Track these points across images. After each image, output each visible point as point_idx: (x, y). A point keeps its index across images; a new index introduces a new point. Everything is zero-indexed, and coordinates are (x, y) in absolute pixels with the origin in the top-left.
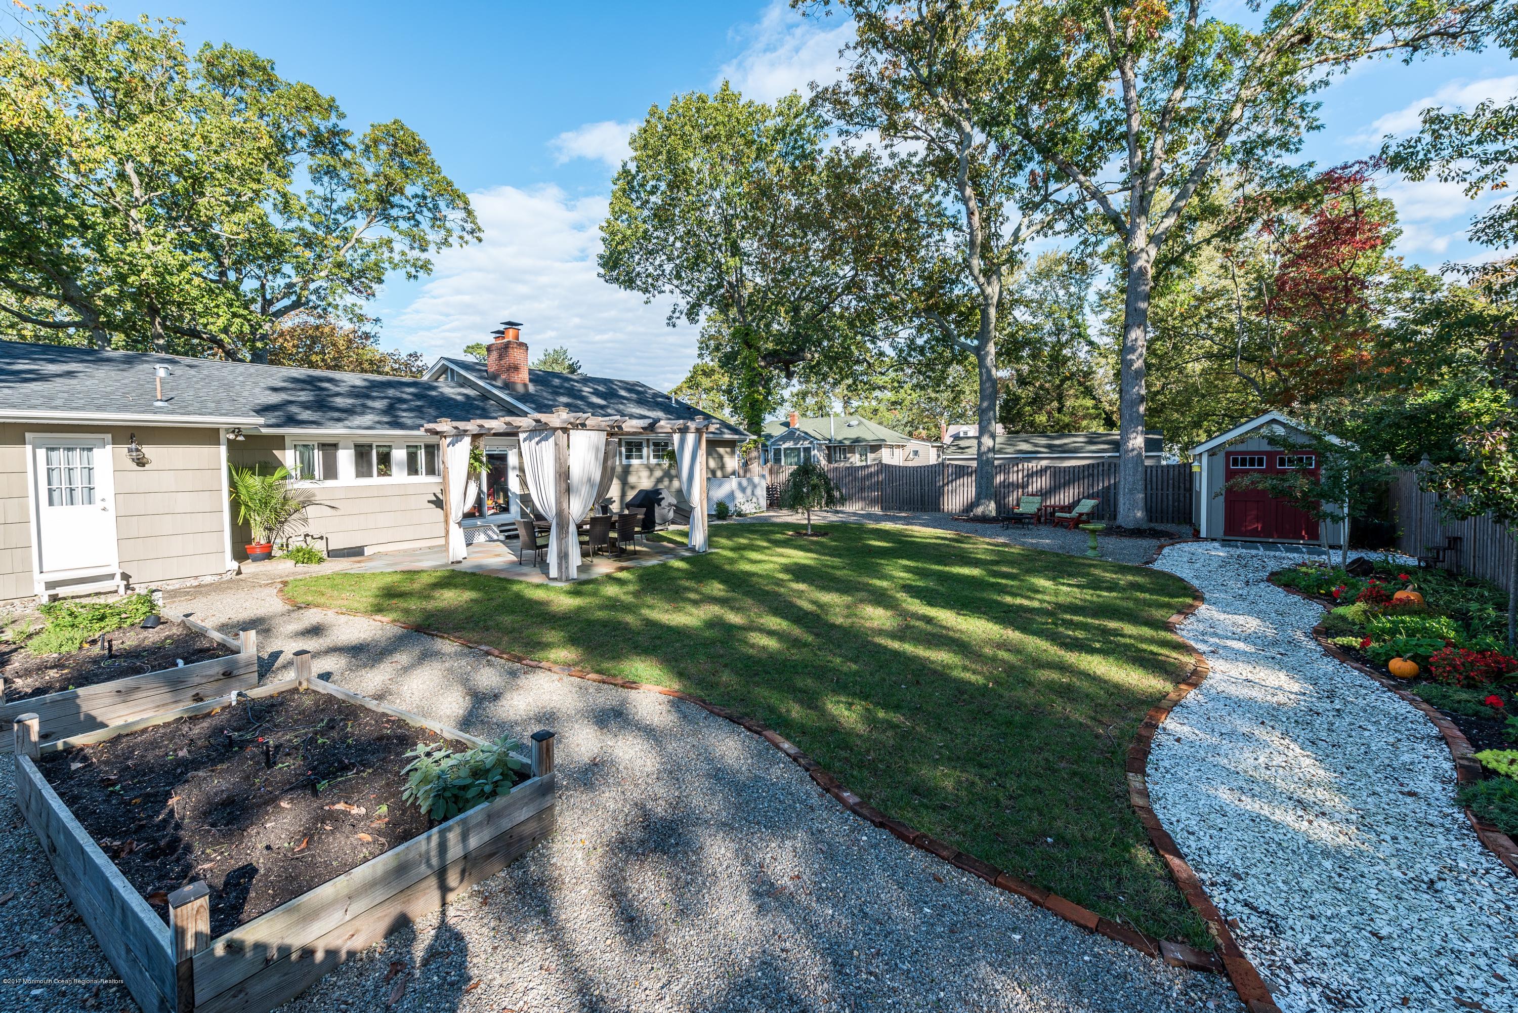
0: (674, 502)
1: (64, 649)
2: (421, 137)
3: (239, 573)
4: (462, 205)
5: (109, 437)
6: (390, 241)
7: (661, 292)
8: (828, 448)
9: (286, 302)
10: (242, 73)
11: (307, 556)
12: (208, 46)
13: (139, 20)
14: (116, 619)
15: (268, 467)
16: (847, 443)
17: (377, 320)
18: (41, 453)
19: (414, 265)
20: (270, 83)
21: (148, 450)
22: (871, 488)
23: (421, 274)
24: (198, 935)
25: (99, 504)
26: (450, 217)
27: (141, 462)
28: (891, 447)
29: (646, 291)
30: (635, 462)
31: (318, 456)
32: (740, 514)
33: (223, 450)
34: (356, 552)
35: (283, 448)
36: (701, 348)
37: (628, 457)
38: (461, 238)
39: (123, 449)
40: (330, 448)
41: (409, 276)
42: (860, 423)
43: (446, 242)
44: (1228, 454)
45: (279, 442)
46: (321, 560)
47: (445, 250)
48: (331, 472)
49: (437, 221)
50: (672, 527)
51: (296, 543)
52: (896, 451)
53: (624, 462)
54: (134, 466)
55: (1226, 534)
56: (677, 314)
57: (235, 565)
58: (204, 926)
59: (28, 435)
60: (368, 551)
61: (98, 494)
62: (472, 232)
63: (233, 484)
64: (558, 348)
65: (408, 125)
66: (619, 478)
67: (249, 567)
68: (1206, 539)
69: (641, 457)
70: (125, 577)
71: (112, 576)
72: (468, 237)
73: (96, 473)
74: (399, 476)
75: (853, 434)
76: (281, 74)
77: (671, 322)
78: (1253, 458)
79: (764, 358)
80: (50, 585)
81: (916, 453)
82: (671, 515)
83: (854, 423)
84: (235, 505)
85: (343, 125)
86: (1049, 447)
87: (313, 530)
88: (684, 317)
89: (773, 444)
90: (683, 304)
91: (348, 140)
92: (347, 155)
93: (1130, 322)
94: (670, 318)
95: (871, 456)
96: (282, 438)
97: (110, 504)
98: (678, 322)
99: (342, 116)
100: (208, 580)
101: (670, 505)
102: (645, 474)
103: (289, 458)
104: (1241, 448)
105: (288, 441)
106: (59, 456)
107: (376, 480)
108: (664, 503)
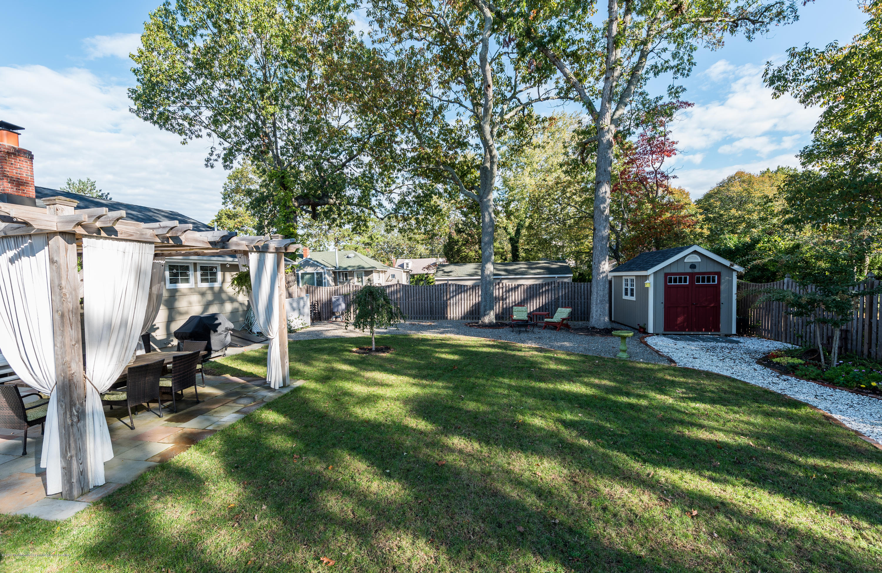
0: (231, 326)
7: (198, 136)
8: (334, 273)
16: (347, 269)
28: (379, 272)
29: (181, 132)
30: (182, 286)
32: (290, 331)
36: (224, 198)
37: (174, 281)
42: (356, 255)
44: (666, 275)
50: (231, 351)
52: (381, 274)
53: (169, 286)
55: (665, 330)
56: (214, 157)
64: (84, 180)
66: (166, 305)
68: (653, 335)
69: (187, 281)
75: (352, 263)
77: (209, 163)
78: (681, 277)
81: (393, 276)
82: (229, 339)
83: (351, 255)
86: (506, 270)
88: (221, 160)
90: (220, 151)
93: (601, 179)
94: (208, 160)
95: (365, 279)
98: (215, 163)
101: (227, 330)
102: (195, 298)
104: (674, 270)
108: (220, 329)
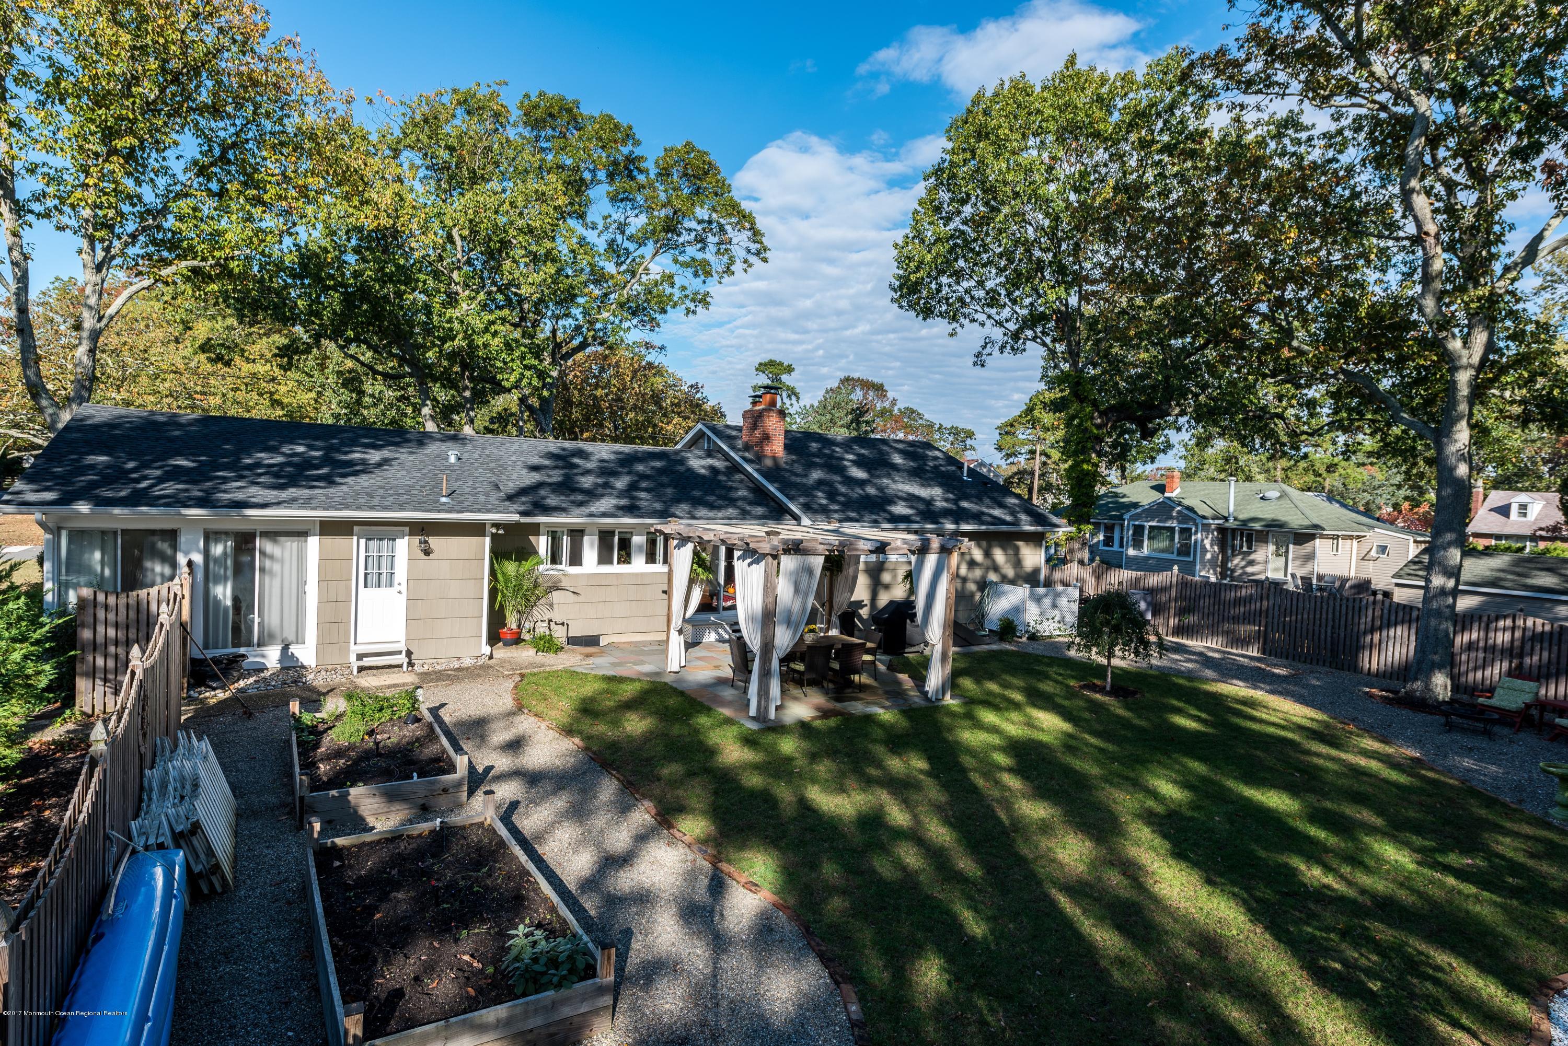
1: (353, 739)
2: (712, 158)
3: (491, 657)
4: (747, 225)
5: (407, 529)
6: (671, 277)
8: (1222, 532)
9: (575, 343)
10: (551, 115)
11: (547, 645)
12: (527, 96)
13: (474, 87)
14: (389, 711)
15: (525, 553)
16: (1257, 526)
17: (662, 348)
18: (363, 542)
19: (693, 300)
20: (575, 121)
21: (434, 542)
22: (1248, 618)
23: (700, 309)
24: (355, 1036)
25: (396, 588)
26: (735, 241)
27: (427, 552)
28: (1332, 538)
31: (566, 541)
32: (1033, 637)
33: (488, 540)
34: (592, 641)
35: (537, 534)
38: (746, 261)
39: (416, 540)
40: (577, 534)
41: (688, 311)
42: (1283, 495)
43: (728, 271)
45: (535, 529)
46: (560, 649)
47: (726, 279)
48: (576, 559)
49: (724, 246)
51: (542, 629)
52: (1345, 544)
54: (422, 555)
57: (486, 650)
58: (359, 1033)
59: (356, 528)
60: (603, 642)
61: (397, 579)
62: (758, 254)
63: (493, 573)
65: (700, 146)
67: (501, 652)
70: (409, 654)
71: (400, 652)
72: (752, 259)
73: (397, 559)
74: (639, 564)
75: (1268, 512)
76: (587, 109)
77: (979, 361)
79: (1101, 414)
80: (360, 657)
81: (1383, 549)
83: (1273, 494)
84: (493, 592)
85: (638, 152)
87: (557, 616)
89: (1133, 518)
91: (643, 165)
92: (642, 178)
94: (978, 355)
95: (1295, 549)
96: (538, 525)
97: (404, 588)
99: (637, 143)
100: (467, 662)
103: (542, 544)
105: (542, 529)
106: (374, 544)
107: (616, 568)
